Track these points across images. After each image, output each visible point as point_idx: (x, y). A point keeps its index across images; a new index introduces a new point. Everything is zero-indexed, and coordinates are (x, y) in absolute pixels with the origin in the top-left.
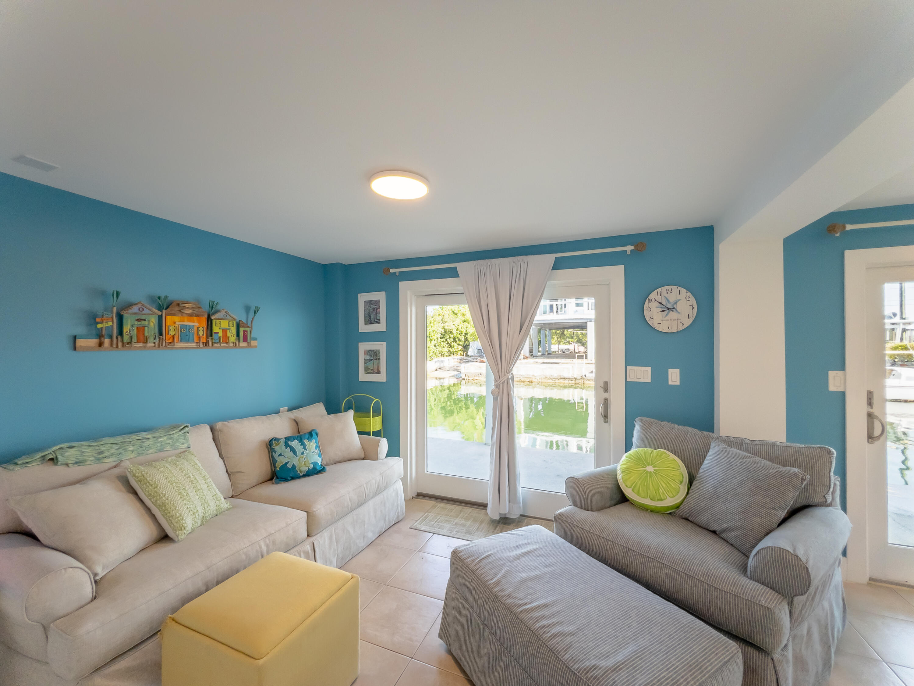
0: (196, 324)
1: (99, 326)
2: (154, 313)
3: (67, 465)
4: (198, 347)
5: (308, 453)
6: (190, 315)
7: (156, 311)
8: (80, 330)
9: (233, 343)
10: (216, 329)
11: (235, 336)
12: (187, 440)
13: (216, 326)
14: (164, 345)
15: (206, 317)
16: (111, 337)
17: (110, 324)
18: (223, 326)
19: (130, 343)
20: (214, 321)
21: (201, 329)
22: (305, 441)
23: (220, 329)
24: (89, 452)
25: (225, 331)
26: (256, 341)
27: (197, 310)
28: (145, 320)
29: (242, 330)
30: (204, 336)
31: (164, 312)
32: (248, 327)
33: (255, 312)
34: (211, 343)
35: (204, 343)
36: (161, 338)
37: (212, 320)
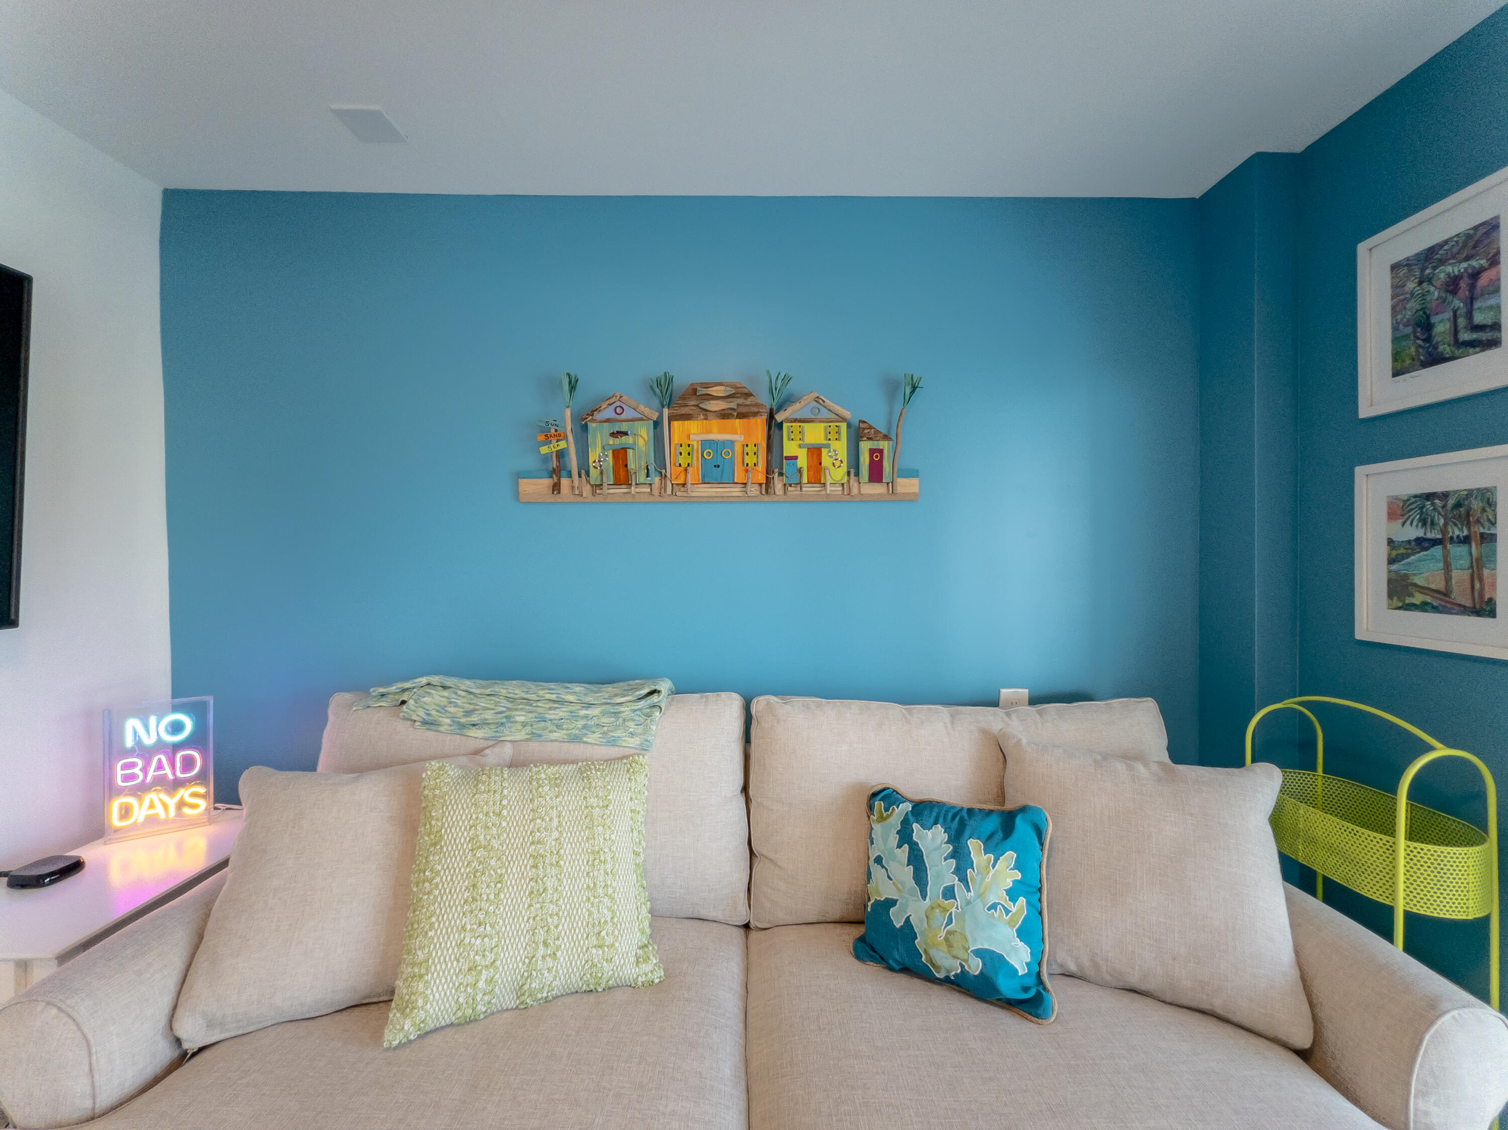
0: (739, 438)
1: (549, 449)
2: (647, 418)
4: (746, 499)
5: (968, 903)
6: (724, 415)
7: (648, 411)
8: (527, 460)
9: (843, 484)
10: (790, 448)
11: (844, 466)
12: (650, 729)
13: (790, 438)
14: (668, 491)
15: (765, 417)
16: (570, 473)
17: (563, 444)
18: (808, 440)
19: (600, 486)
20: (785, 425)
21: (751, 448)
23: (800, 446)
25: (815, 452)
26: (915, 481)
27: (741, 401)
28: (626, 434)
29: (865, 446)
30: (762, 467)
31: (666, 412)
32: (886, 437)
33: (908, 391)
34: (778, 485)
35: (761, 484)
36: (663, 477)
37: (780, 426)
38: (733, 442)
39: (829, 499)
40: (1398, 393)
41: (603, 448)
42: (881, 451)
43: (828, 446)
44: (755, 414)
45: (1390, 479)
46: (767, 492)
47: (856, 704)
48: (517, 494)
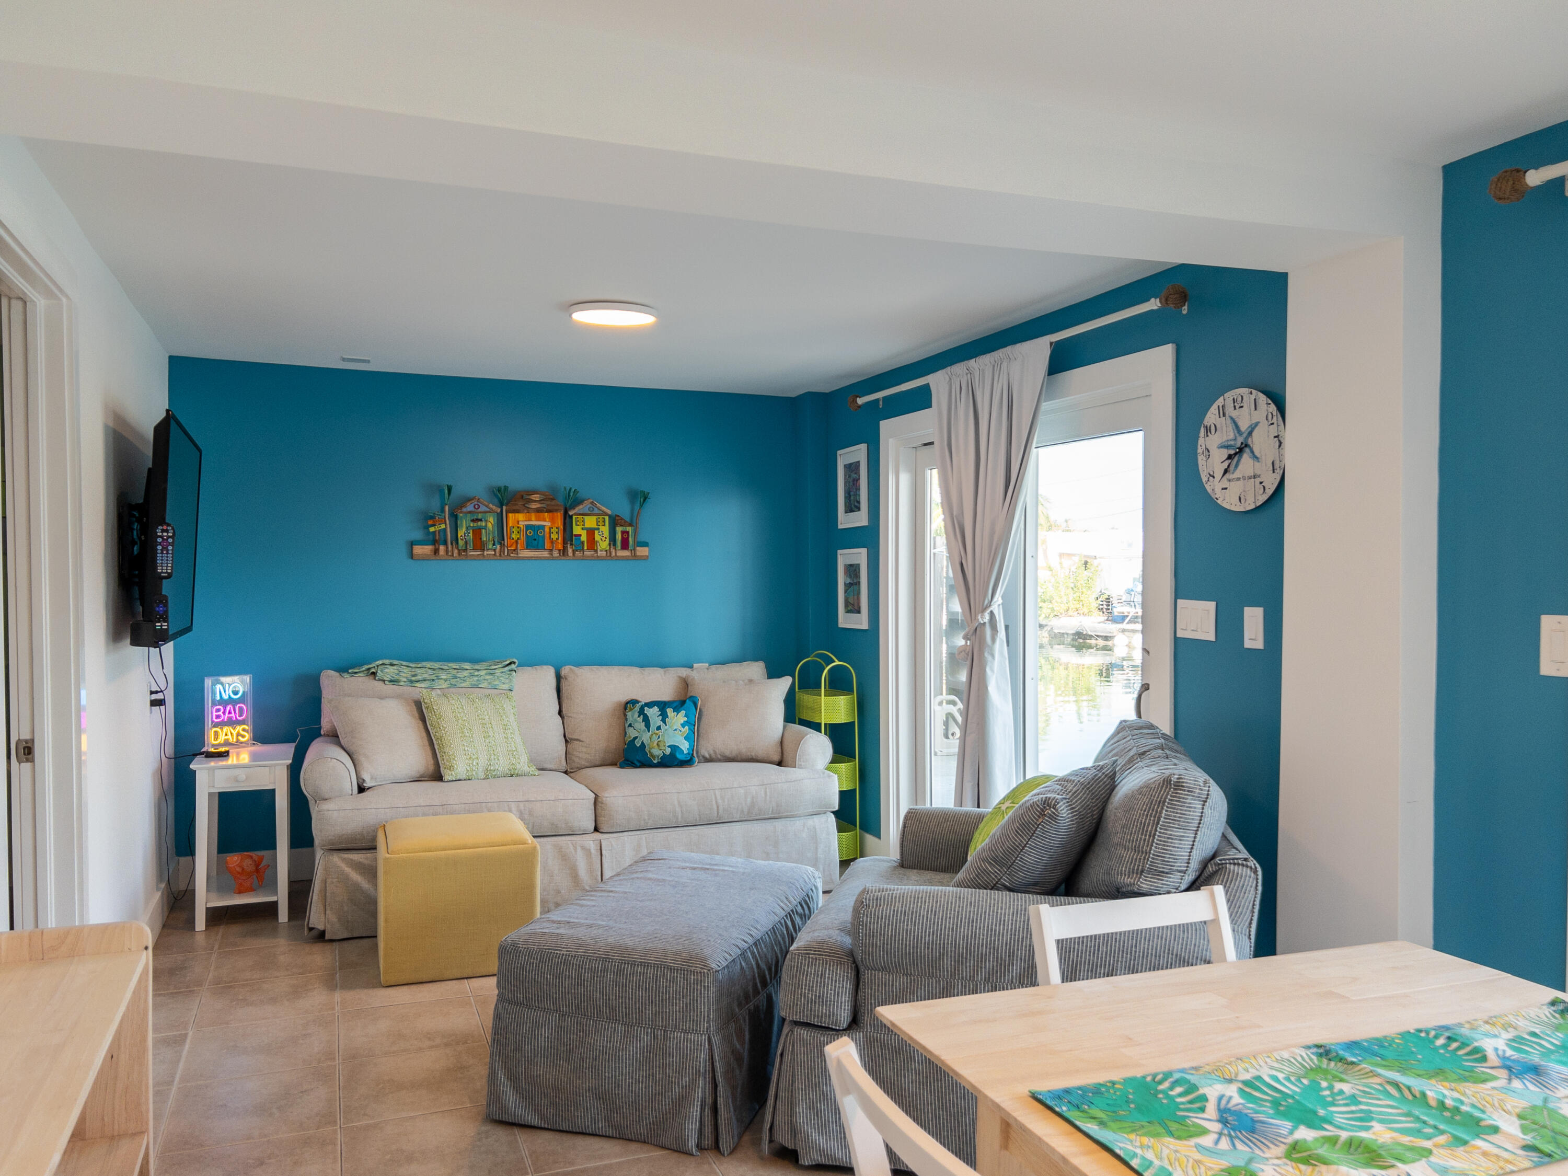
0: (547, 524)
1: (432, 529)
2: (491, 511)
3: (384, 681)
4: (552, 557)
5: (666, 730)
6: (538, 511)
7: (494, 507)
8: (418, 535)
9: (606, 551)
10: (577, 530)
11: (608, 540)
12: (511, 681)
13: (577, 525)
14: (506, 554)
15: (562, 512)
16: (445, 543)
17: (443, 526)
18: (587, 525)
19: (465, 551)
20: (574, 517)
21: (554, 530)
22: (669, 711)
23: (583, 529)
24: (406, 673)
25: (591, 532)
26: (646, 549)
27: (549, 503)
28: (481, 520)
29: (619, 529)
30: (560, 540)
31: (504, 508)
32: (630, 525)
33: (642, 500)
34: (570, 551)
35: (560, 550)
36: (502, 545)
37: (571, 517)
38: (544, 526)
39: (599, 558)
40: (846, 521)
41: (467, 528)
42: (628, 533)
43: (598, 529)
44: (557, 511)
45: (845, 557)
46: (563, 554)
47: (616, 668)
48: (412, 556)
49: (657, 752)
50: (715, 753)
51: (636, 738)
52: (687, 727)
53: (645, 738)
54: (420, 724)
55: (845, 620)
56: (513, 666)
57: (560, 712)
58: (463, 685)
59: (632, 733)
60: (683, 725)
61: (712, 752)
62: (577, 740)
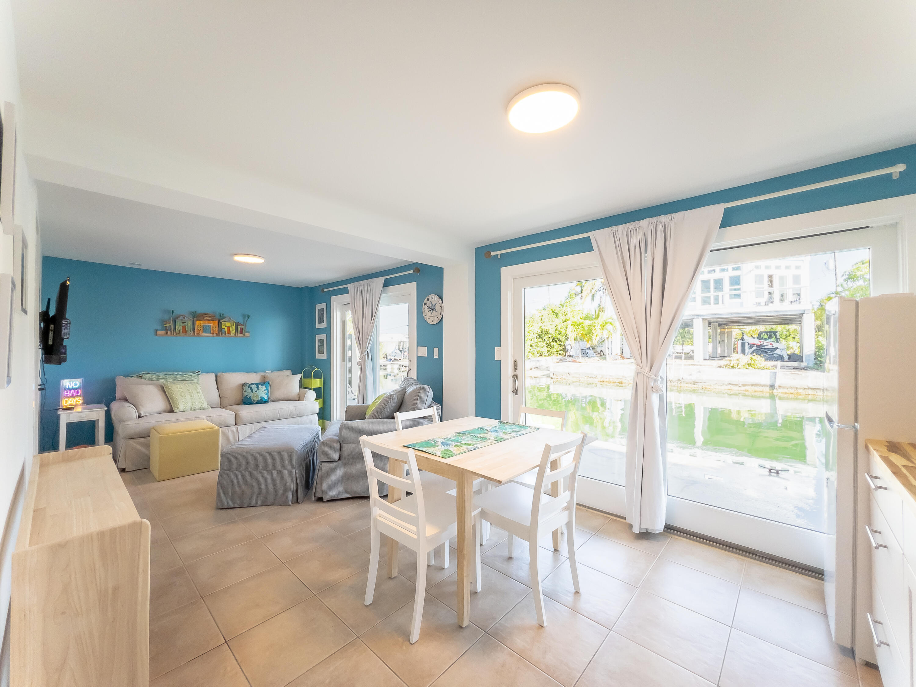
0: (212, 325)
1: (165, 325)
2: (191, 320)
3: (145, 379)
4: (213, 336)
5: (259, 392)
6: (209, 320)
7: (191, 319)
8: (159, 327)
9: (234, 334)
10: (223, 327)
11: (235, 330)
12: (198, 378)
13: (223, 325)
14: (195, 334)
15: (218, 321)
16: (171, 330)
17: (170, 324)
18: (227, 326)
19: (179, 333)
20: (222, 323)
21: (215, 327)
22: (260, 386)
23: (225, 327)
24: (154, 376)
25: (228, 328)
26: (249, 334)
27: (212, 318)
28: (185, 323)
29: (239, 327)
30: (217, 330)
31: (195, 319)
32: (243, 326)
33: (248, 317)
34: (220, 334)
35: (216, 334)
36: (194, 331)
37: (221, 322)
38: (210, 326)
39: (231, 337)
40: (318, 326)
41: (180, 326)
42: (242, 328)
43: (231, 327)
44: (215, 320)
45: (318, 337)
46: (218, 335)
47: (238, 373)
48: (156, 335)
49: (256, 399)
50: (276, 399)
51: (248, 395)
52: (266, 391)
53: (251, 395)
54: (163, 394)
55: (318, 356)
56: (199, 373)
57: (217, 388)
58: (179, 380)
59: (245, 394)
60: (265, 390)
61: (275, 399)
62: (224, 397)
